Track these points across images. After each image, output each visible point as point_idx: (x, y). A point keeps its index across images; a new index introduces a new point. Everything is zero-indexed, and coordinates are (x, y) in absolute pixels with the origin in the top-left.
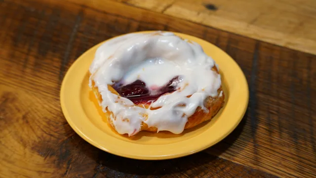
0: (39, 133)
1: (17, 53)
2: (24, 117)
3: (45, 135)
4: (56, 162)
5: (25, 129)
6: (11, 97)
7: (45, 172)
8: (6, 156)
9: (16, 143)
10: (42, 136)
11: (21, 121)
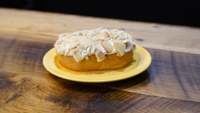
0: (49, 93)
1: (28, 62)
2: (37, 87)
3: (52, 93)
4: (62, 104)
5: (40, 92)
6: (27, 79)
7: (56, 109)
8: (30, 103)
9: (35, 98)
10: (51, 94)
11: (36, 89)
